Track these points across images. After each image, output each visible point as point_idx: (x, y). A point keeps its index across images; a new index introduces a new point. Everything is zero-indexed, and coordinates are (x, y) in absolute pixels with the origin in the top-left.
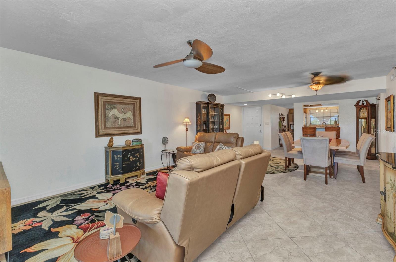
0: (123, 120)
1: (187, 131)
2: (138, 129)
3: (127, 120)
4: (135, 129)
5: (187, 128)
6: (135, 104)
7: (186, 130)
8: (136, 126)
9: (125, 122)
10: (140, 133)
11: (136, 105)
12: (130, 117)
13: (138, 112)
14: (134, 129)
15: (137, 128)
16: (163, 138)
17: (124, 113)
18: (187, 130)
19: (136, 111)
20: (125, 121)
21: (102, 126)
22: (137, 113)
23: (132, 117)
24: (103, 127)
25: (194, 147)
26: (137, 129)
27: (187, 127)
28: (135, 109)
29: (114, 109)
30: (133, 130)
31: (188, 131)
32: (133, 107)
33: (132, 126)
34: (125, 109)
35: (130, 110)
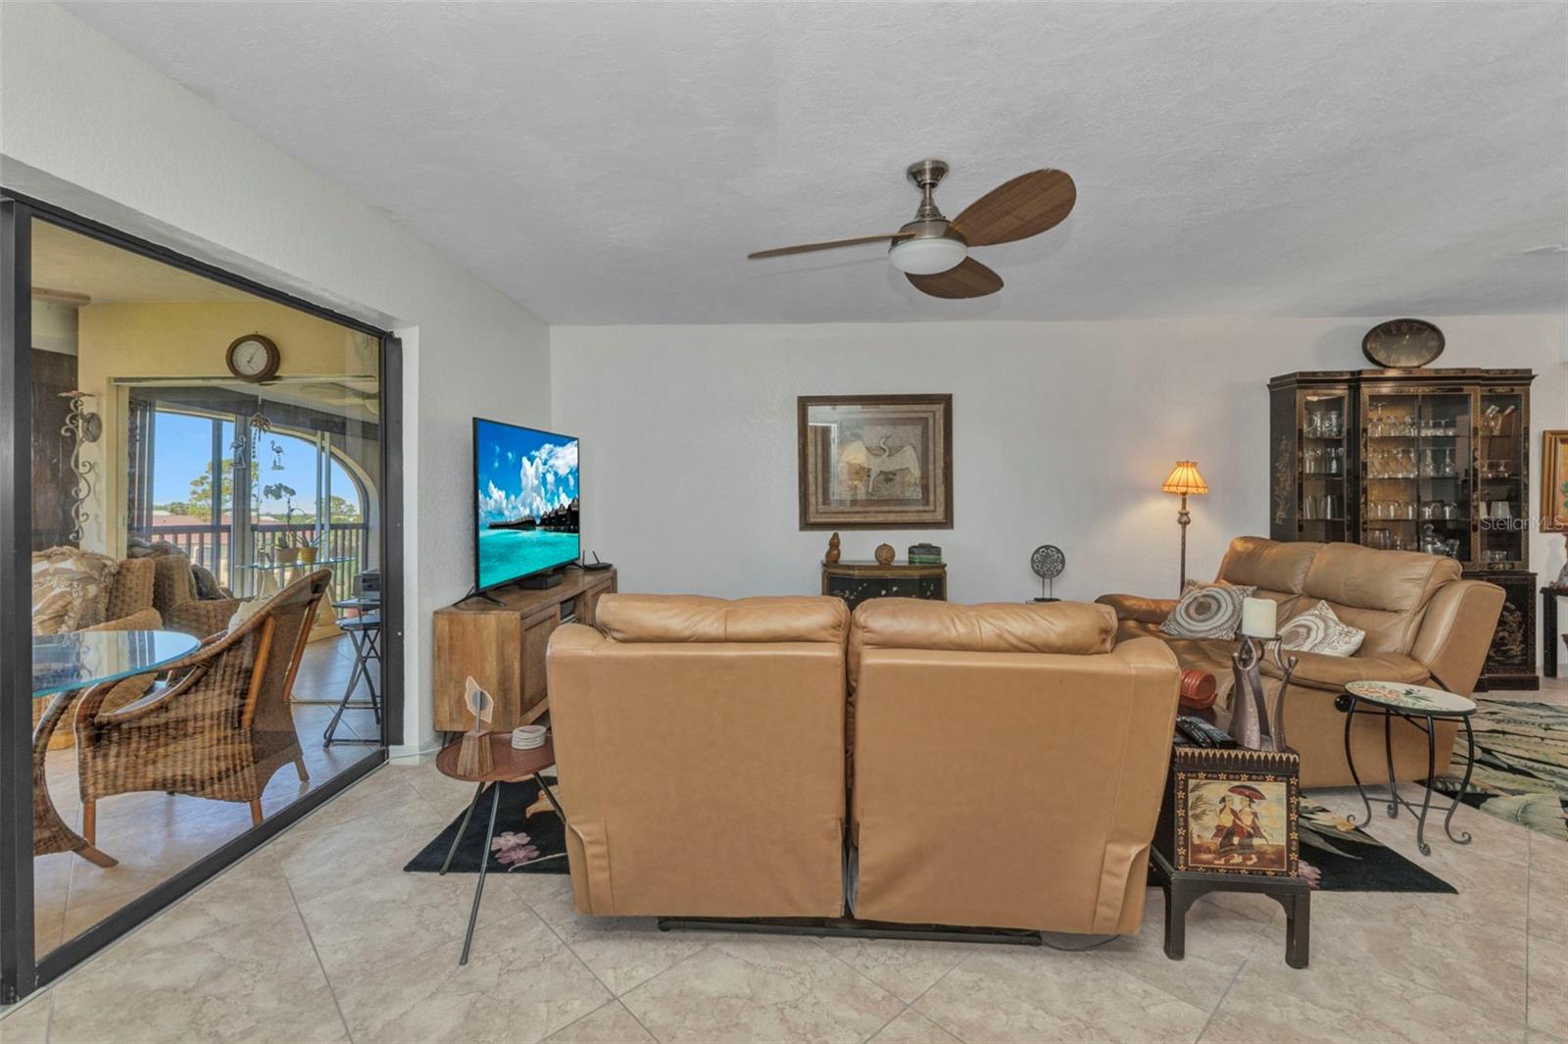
0: (882, 477)
1: (1184, 528)
2: (938, 510)
3: (898, 478)
4: (927, 508)
5: (1187, 514)
6: (926, 419)
7: (1180, 522)
8: (932, 498)
9: (890, 484)
10: (947, 522)
11: (931, 422)
12: (907, 465)
13: (937, 449)
14: (921, 508)
15: (935, 506)
16: (1037, 551)
17: (887, 454)
18: (1184, 521)
19: (931, 446)
20: (891, 480)
21: (817, 497)
22: (935, 451)
23: (915, 468)
24: (820, 500)
25: (1183, 608)
26: (935, 511)
27: (1184, 507)
28: (927, 437)
29: (854, 441)
30: (919, 512)
31: (1188, 527)
32: (918, 430)
33: (914, 497)
34: (891, 439)
35: (910, 444)
